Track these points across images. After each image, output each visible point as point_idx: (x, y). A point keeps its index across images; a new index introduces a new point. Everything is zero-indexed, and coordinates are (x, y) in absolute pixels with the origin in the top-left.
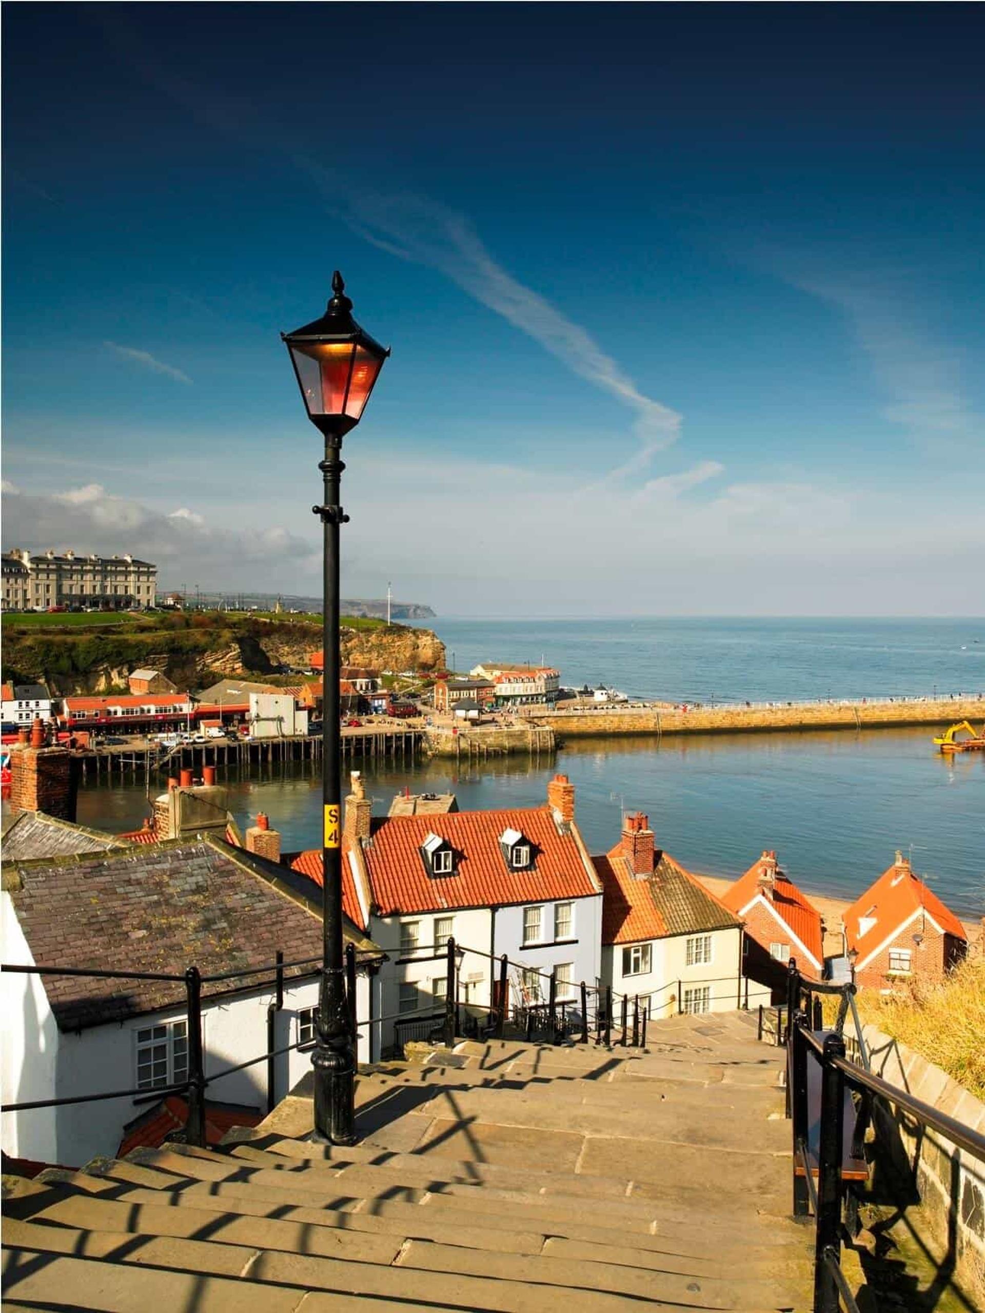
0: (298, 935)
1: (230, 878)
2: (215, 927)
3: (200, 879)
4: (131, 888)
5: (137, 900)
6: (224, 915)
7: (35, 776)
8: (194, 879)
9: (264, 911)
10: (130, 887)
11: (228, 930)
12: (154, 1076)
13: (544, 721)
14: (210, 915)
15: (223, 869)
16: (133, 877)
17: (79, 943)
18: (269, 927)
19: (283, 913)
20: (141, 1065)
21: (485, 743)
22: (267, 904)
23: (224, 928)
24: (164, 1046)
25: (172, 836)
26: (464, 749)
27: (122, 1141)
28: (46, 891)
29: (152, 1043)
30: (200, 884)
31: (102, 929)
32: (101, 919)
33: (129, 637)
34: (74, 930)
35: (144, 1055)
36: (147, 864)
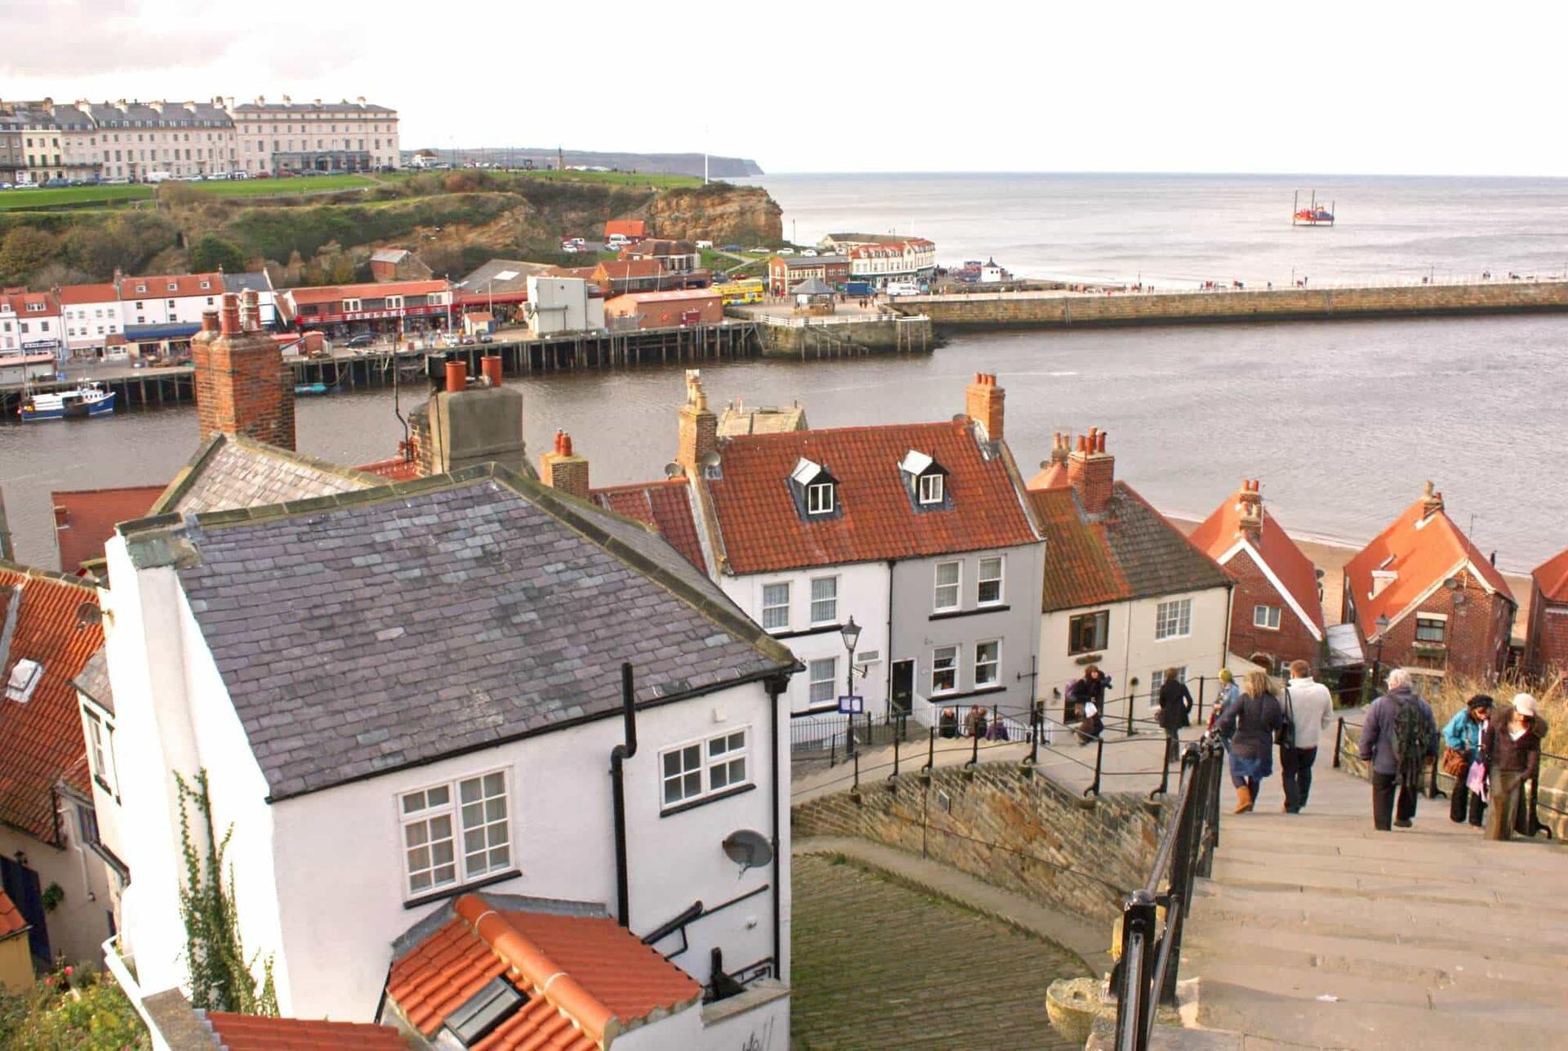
0: (654, 631)
1: (537, 537)
2: (516, 619)
3: (488, 539)
4: (376, 558)
5: (387, 577)
6: (530, 599)
7: (230, 381)
8: (478, 541)
9: (595, 592)
10: (375, 556)
11: (539, 625)
12: (435, 864)
13: (915, 310)
14: (506, 599)
15: (523, 522)
16: (378, 538)
17: (297, 652)
18: (606, 619)
19: (626, 595)
20: (413, 848)
21: (839, 338)
22: (599, 580)
23: (531, 622)
24: (448, 817)
25: (438, 470)
26: (810, 346)
27: (392, 965)
28: (238, 567)
29: (429, 813)
30: (488, 548)
31: (331, 627)
32: (331, 610)
33: (367, 206)
34: (285, 629)
35: (415, 832)
36: (400, 517)
